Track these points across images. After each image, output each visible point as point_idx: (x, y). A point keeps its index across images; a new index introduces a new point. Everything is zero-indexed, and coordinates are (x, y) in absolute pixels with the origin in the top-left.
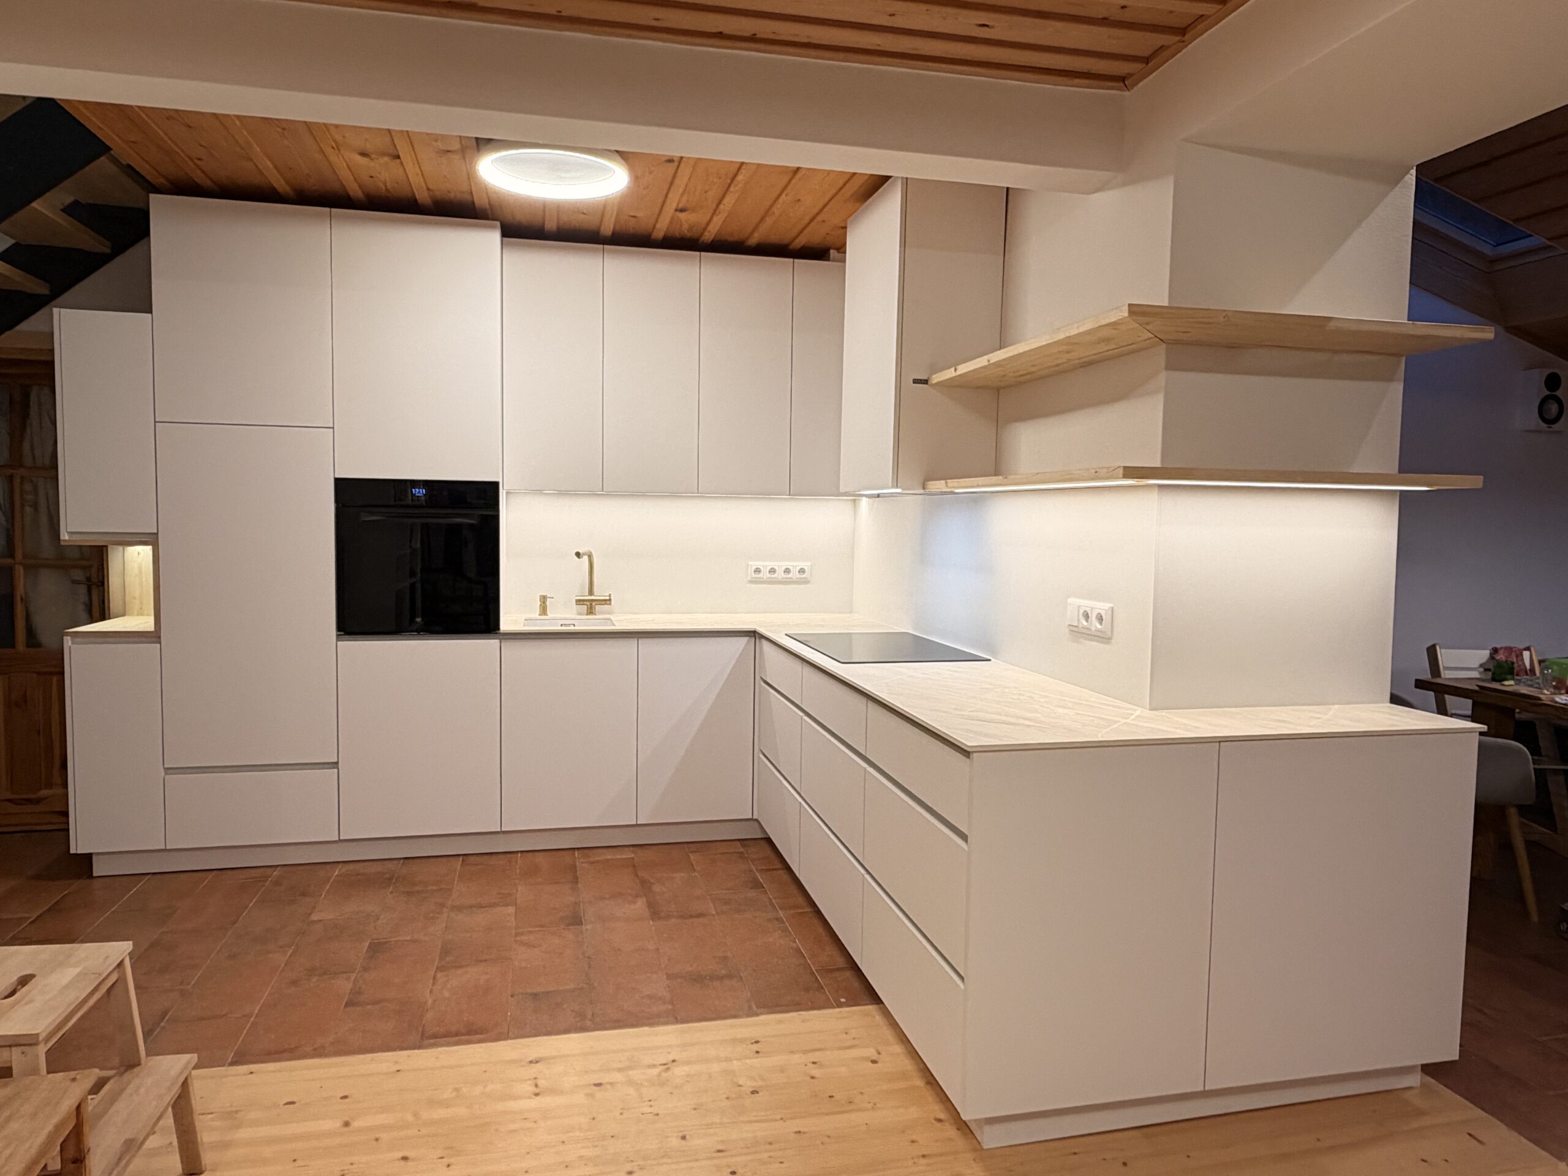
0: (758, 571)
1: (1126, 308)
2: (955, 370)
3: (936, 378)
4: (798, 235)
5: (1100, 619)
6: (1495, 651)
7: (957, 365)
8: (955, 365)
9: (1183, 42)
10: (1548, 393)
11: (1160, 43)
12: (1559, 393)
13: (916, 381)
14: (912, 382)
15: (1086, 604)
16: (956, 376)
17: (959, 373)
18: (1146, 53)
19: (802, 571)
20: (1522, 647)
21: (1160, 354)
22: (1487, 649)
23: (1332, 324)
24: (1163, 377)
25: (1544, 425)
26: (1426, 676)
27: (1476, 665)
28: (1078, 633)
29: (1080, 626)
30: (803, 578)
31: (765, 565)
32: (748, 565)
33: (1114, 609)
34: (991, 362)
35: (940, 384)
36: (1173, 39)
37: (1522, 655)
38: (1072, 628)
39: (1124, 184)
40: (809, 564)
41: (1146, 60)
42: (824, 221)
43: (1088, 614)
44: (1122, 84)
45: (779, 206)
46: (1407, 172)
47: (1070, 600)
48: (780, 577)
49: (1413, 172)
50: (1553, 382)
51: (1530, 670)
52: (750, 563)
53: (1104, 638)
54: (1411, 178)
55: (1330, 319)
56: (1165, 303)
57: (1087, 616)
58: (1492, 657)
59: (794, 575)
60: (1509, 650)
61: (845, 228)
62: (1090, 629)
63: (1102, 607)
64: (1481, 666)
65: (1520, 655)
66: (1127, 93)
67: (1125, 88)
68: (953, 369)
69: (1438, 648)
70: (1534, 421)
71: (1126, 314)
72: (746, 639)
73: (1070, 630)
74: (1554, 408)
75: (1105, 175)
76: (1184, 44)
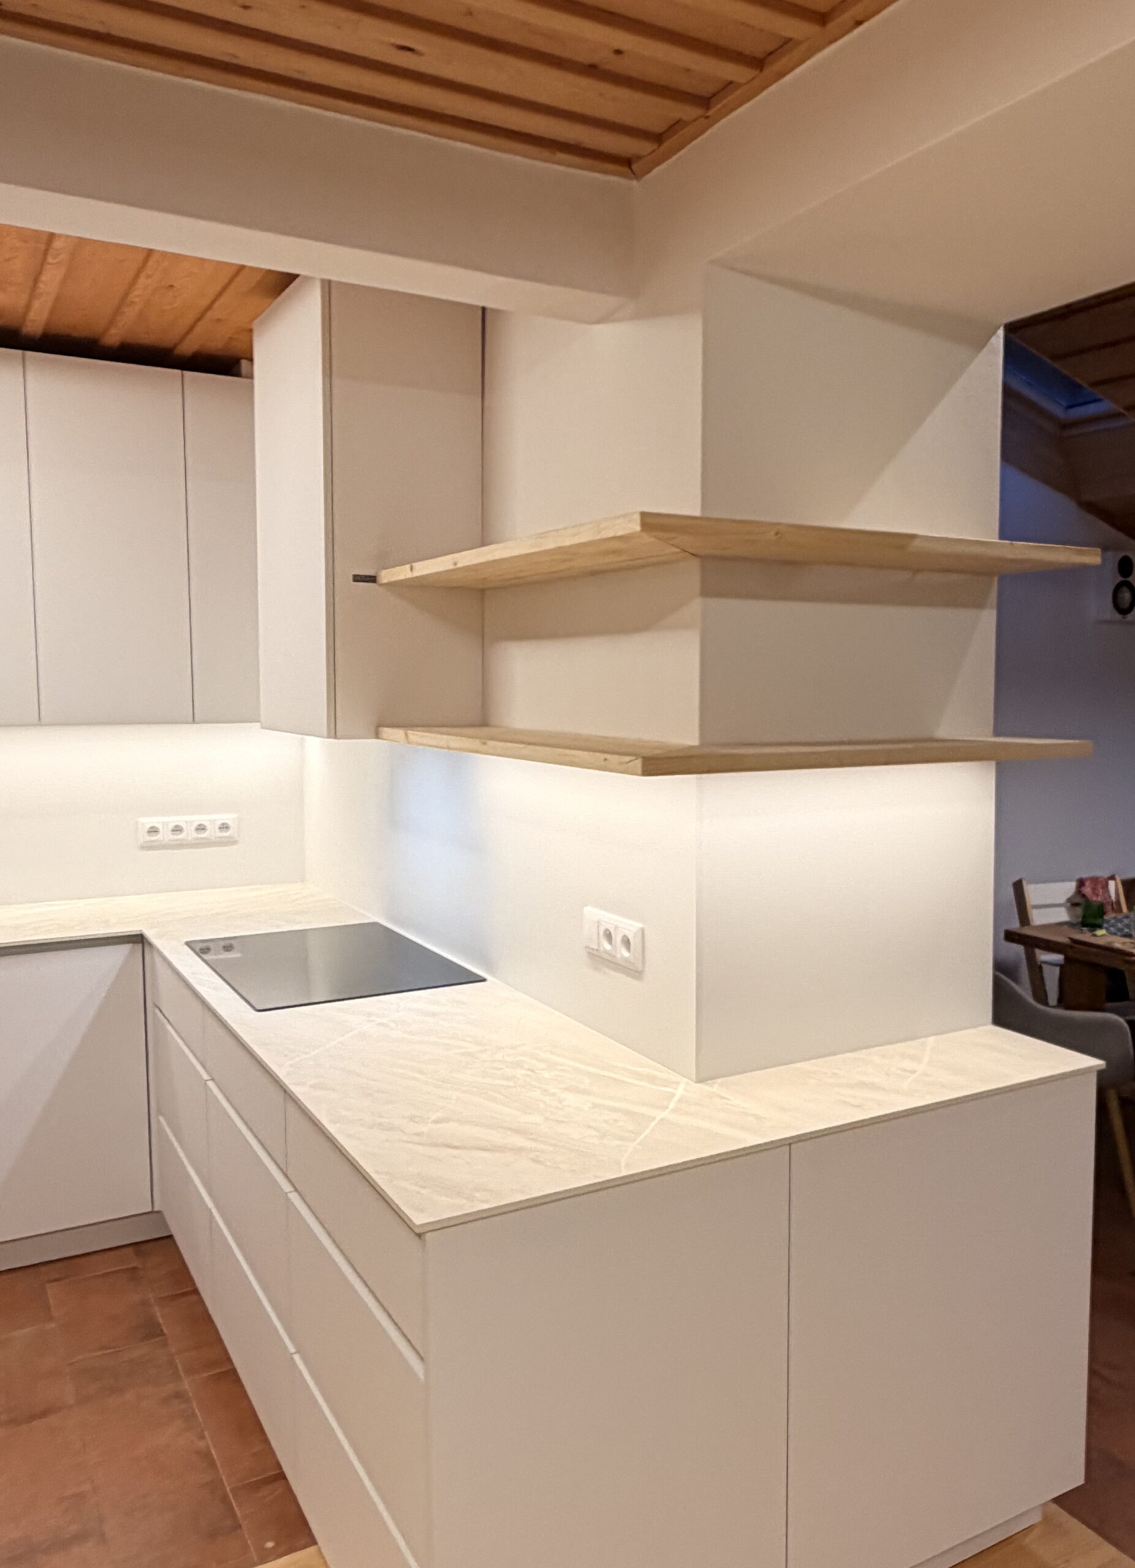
0: (153, 831)
1: (637, 517)
2: (412, 569)
3: (387, 576)
4: (187, 333)
5: (627, 942)
6: (1081, 883)
7: (415, 561)
8: (411, 561)
9: (707, 117)
10: (1123, 579)
11: (677, 115)
12: (1130, 579)
13: (357, 578)
14: (351, 578)
15: (611, 919)
16: (413, 579)
17: (416, 574)
18: (657, 127)
19: (224, 827)
20: (1106, 875)
21: (691, 574)
22: (1071, 880)
23: (916, 543)
24: (696, 605)
25: (1118, 616)
26: (1015, 925)
27: (1062, 900)
28: (597, 958)
29: (602, 949)
30: (226, 837)
31: (164, 821)
32: (137, 823)
33: (646, 932)
34: (459, 565)
35: (392, 586)
36: (688, 112)
37: (1107, 885)
38: (591, 951)
39: (637, 316)
40: (234, 816)
41: (658, 138)
42: (219, 320)
43: (610, 933)
44: (626, 170)
45: (137, 293)
46: (994, 333)
47: (587, 910)
48: (190, 838)
49: (1001, 332)
50: (1124, 566)
51: (1116, 902)
52: (142, 820)
53: (635, 972)
54: (998, 340)
55: (913, 537)
56: (697, 512)
57: (609, 936)
58: (1079, 892)
59: (212, 832)
60: (1095, 880)
61: (251, 331)
62: (615, 957)
63: (630, 927)
64: (1069, 900)
65: (1106, 887)
66: (634, 183)
67: (633, 176)
68: (408, 566)
69: (1024, 883)
70: (1110, 613)
71: (638, 528)
72: (125, 949)
73: (589, 953)
74: (1126, 596)
75: (608, 301)
76: (710, 122)
